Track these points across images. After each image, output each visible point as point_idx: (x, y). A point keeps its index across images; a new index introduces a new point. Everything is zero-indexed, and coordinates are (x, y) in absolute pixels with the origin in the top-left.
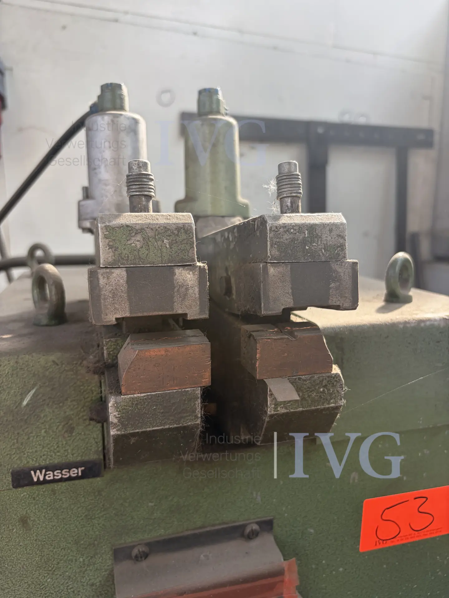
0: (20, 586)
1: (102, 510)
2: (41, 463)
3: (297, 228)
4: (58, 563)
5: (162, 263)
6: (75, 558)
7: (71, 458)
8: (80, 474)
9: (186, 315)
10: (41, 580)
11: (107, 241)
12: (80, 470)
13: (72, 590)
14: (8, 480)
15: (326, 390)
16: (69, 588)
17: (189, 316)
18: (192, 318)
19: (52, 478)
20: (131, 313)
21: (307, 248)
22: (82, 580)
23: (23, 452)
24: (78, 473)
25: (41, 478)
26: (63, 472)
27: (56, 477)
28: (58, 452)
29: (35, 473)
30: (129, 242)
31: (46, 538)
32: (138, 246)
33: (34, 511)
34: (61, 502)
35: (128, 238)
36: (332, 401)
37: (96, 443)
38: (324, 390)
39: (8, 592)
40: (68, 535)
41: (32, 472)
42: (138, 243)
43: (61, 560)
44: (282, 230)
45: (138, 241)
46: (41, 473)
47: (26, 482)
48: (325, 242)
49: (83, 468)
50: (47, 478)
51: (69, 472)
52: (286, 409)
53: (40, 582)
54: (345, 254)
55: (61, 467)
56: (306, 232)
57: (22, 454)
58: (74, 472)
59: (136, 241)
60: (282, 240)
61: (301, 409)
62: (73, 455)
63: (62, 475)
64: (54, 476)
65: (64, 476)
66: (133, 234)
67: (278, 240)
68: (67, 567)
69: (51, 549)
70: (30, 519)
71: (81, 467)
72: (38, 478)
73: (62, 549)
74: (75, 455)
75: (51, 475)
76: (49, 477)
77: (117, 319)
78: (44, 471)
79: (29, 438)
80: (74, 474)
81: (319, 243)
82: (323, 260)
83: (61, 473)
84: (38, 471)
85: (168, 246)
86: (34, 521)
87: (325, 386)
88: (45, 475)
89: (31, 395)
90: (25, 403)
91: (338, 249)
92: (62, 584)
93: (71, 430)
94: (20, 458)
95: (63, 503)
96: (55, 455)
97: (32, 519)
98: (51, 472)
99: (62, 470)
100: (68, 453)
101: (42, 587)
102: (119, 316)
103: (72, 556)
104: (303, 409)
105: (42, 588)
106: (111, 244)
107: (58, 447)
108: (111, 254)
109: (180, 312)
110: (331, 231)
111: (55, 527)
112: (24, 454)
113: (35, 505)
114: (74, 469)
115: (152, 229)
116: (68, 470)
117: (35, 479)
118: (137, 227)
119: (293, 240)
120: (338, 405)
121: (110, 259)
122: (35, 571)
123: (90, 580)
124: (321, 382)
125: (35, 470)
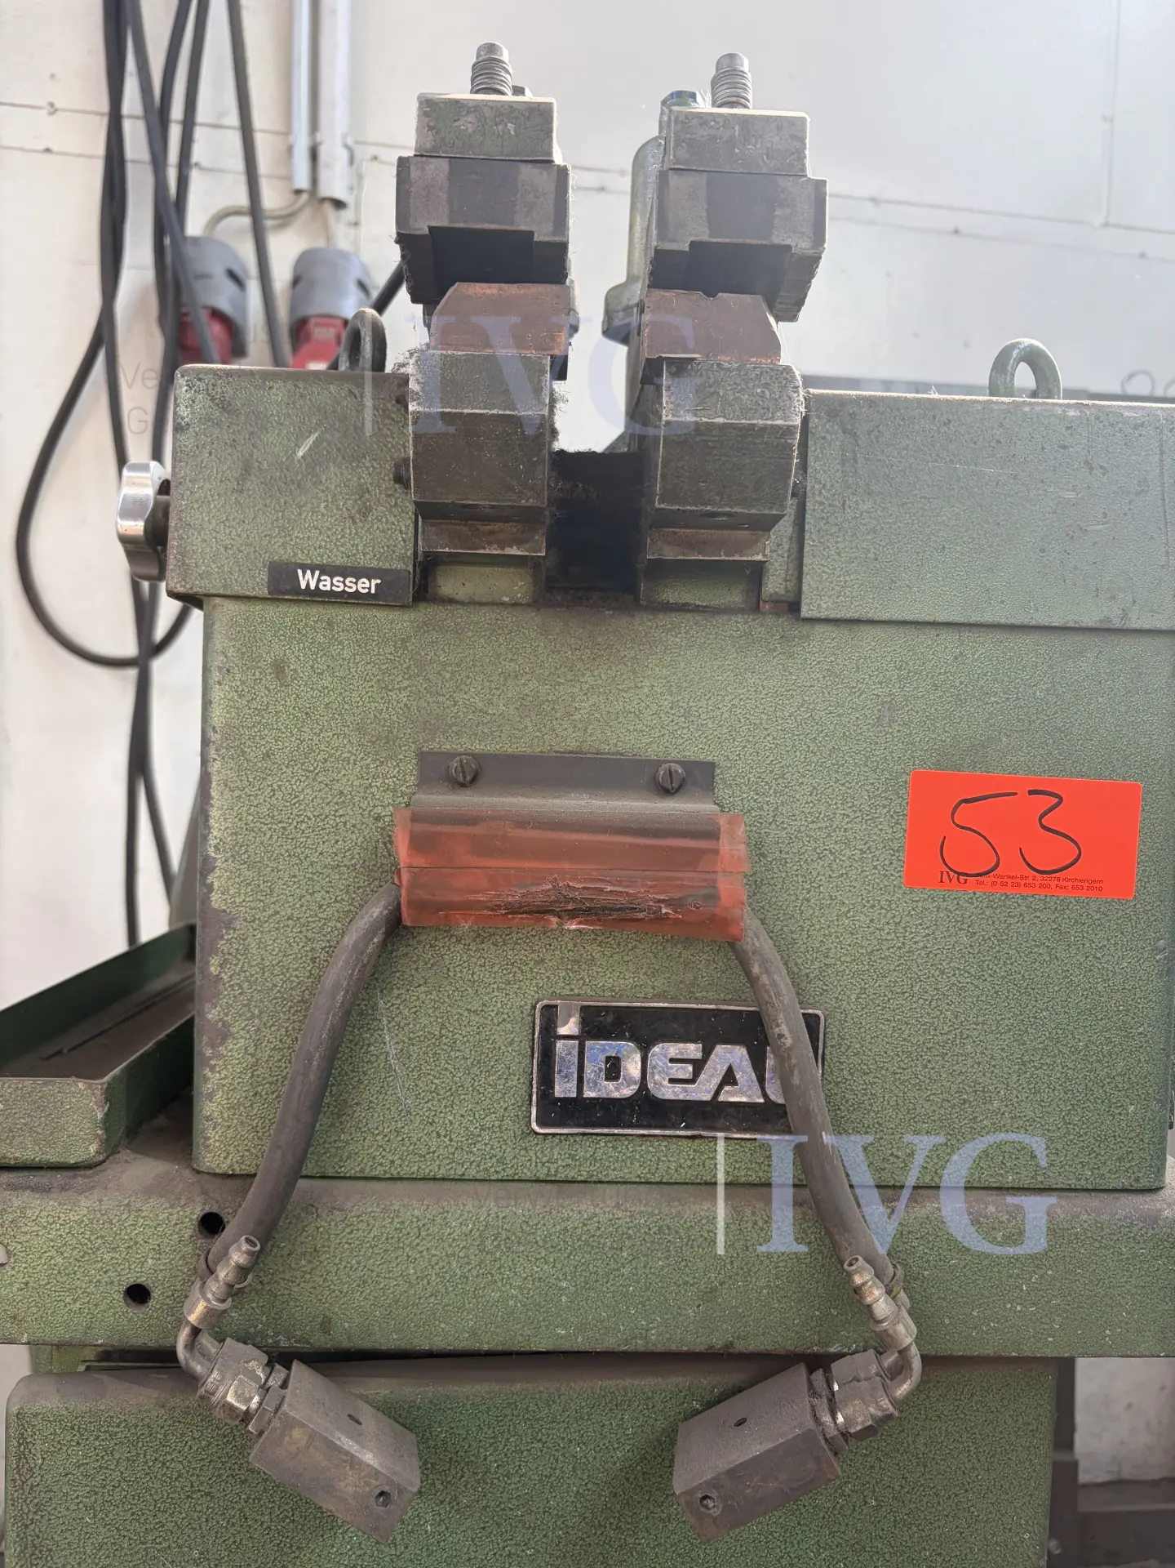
0: (259, 789)
1: (406, 676)
2: (315, 561)
3: (721, 120)
4: (326, 760)
5: (502, 155)
6: (353, 757)
7: (363, 561)
8: (373, 591)
9: (531, 233)
10: (295, 787)
11: (427, 119)
12: (374, 582)
13: (343, 820)
14: (263, 579)
15: (767, 392)
16: (337, 814)
17: (536, 235)
18: (542, 239)
19: (328, 588)
20: (451, 221)
21: (737, 151)
22: (361, 805)
23: (290, 535)
24: (370, 588)
25: (313, 587)
26: (347, 581)
27: (334, 588)
28: (342, 546)
29: (304, 573)
30: (457, 124)
31: (310, 708)
32: (470, 130)
33: (296, 653)
34: (340, 647)
35: (456, 118)
36: (778, 414)
37: (404, 540)
38: (763, 392)
39: (240, 796)
40: (346, 710)
41: (300, 572)
42: (470, 125)
43: (331, 756)
44: (695, 122)
45: (470, 123)
46: (313, 577)
47: (288, 588)
48: (769, 145)
49: (379, 581)
50: (321, 587)
51: (356, 583)
52: (696, 416)
53: (293, 790)
54: (804, 165)
55: (343, 572)
56: (737, 128)
57: (288, 539)
58: (365, 585)
59: (467, 124)
60: (694, 136)
61: (721, 420)
62: (364, 554)
63: (345, 585)
64: (332, 584)
65: (347, 589)
66: (465, 113)
67: (688, 136)
68: (339, 772)
69: (317, 731)
70: (289, 667)
71: (375, 578)
72: (308, 585)
73: (334, 735)
74: (368, 557)
75: (328, 583)
76: (325, 586)
77: (431, 228)
78: (317, 573)
79: (300, 514)
80: (364, 588)
81: (759, 146)
82: (764, 171)
83: (344, 582)
84: (309, 572)
85: (512, 133)
86: (295, 671)
87: (767, 385)
88: (319, 581)
89: (311, 442)
90: (300, 453)
91: (792, 157)
92: (327, 804)
93: (365, 511)
94: (284, 545)
95: (343, 649)
96: (338, 550)
97: (292, 667)
98: (328, 578)
99: (345, 578)
100: (357, 550)
101: (294, 801)
102: (433, 224)
103: (349, 752)
104: (726, 421)
105: (294, 804)
106: (431, 124)
107: (343, 536)
108: (431, 138)
109: (523, 228)
110: (779, 128)
111: (326, 691)
112: (291, 540)
113: (298, 643)
114: (365, 580)
115: (491, 108)
116: (354, 580)
117: (303, 586)
118: (471, 104)
119: (713, 138)
120: (791, 423)
121: (428, 145)
122: (287, 767)
123: (375, 806)
124: (758, 377)
125: (304, 568)
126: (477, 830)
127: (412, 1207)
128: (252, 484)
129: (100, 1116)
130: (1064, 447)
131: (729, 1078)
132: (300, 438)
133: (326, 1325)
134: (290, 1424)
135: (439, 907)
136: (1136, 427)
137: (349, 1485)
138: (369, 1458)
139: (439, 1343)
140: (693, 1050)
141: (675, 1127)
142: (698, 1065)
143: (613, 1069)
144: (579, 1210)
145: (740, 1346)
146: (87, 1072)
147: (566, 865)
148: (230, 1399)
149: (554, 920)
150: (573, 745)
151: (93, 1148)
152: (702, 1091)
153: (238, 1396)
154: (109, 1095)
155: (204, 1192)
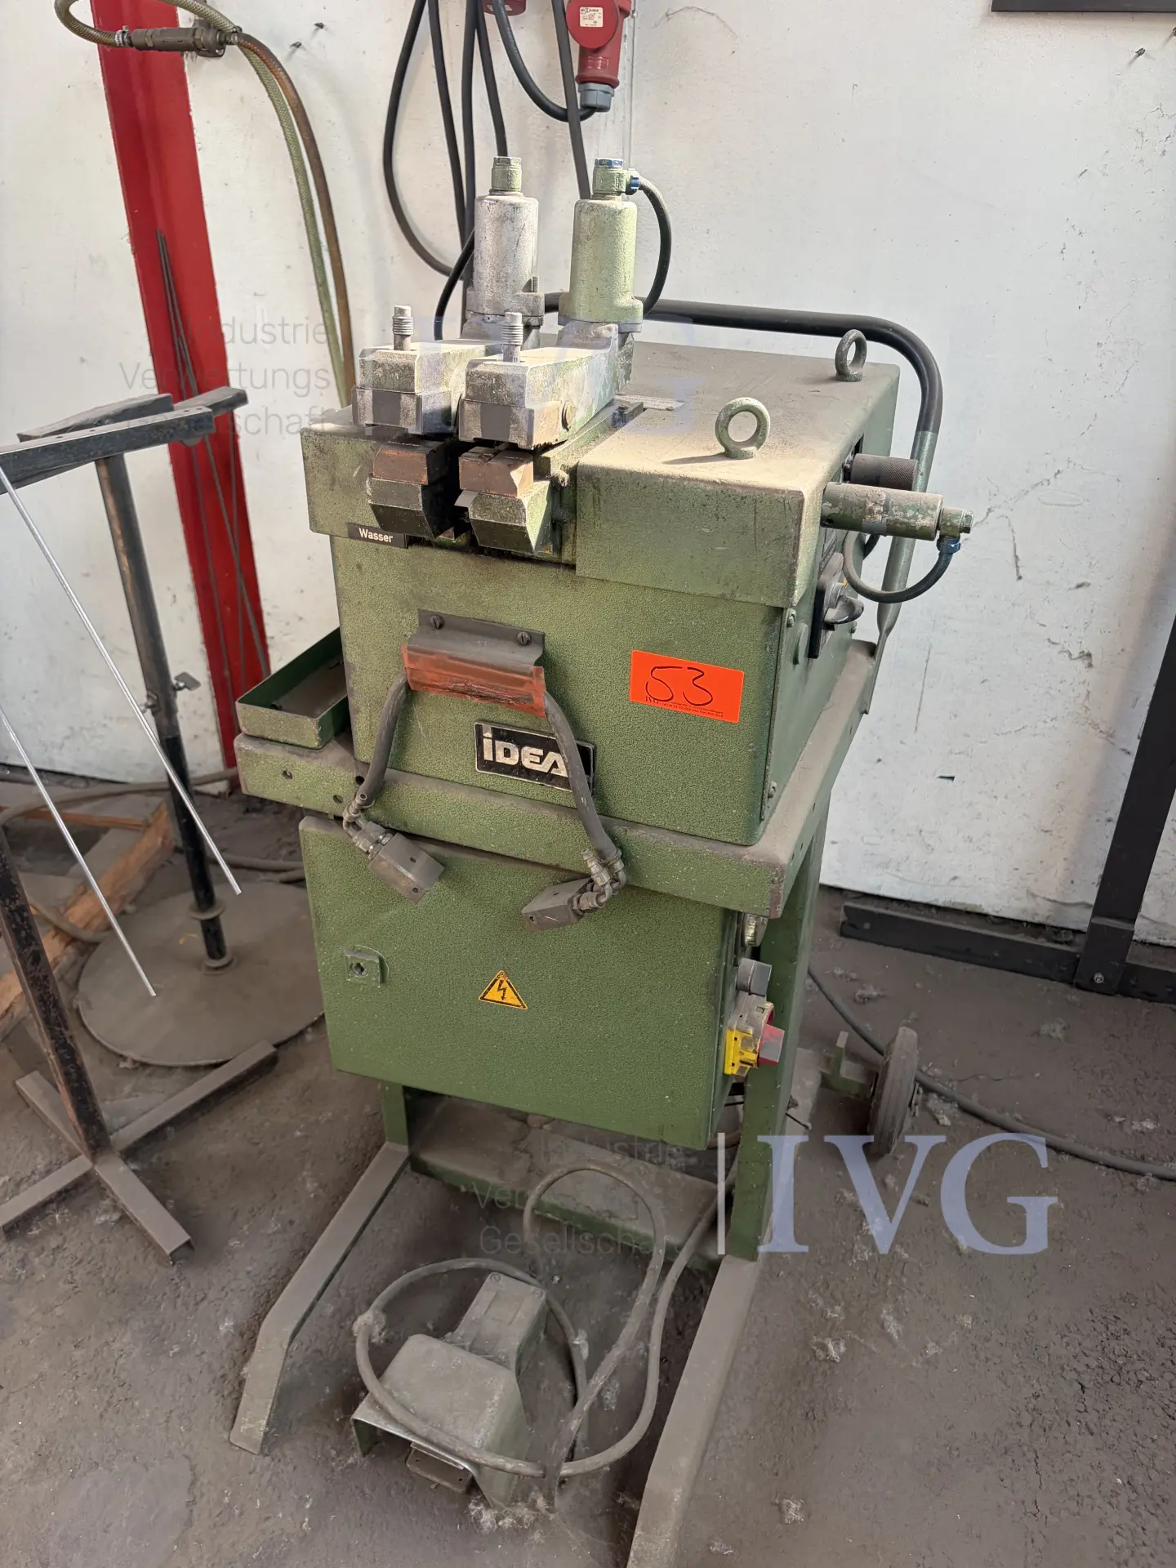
1: (410, 577)
2: (366, 524)
3: (487, 375)
4: (382, 609)
5: (394, 390)
14: (347, 528)
20: (374, 422)
21: (494, 393)
23: (354, 512)
30: (375, 372)
32: (380, 376)
33: (365, 561)
35: (374, 369)
36: (517, 520)
38: (510, 510)
44: (475, 375)
45: (380, 372)
48: (508, 390)
52: (482, 518)
54: (524, 401)
56: (494, 379)
60: (475, 383)
61: (493, 520)
67: (472, 383)
70: (363, 567)
79: (358, 503)
81: (504, 390)
82: (506, 404)
85: (398, 378)
86: (366, 569)
89: (358, 470)
90: (354, 475)
91: (519, 397)
94: (352, 516)
95: (384, 562)
102: (366, 422)
104: (495, 521)
106: (364, 372)
108: (364, 379)
109: (403, 426)
110: (513, 381)
112: (355, 514)
113: (366, 557)
115: (388, 365)
118: (380, 363)
119: (484, 384)
120: (522, 525)
121: (363, 383)
124: (507, 503)
125: (362, 527)
126: (433, 657)
127: (434, 790)
128: (336, 487)
129: (317, 732)
130: (705, 505)
131: (555, 765)
132: (354, 468)
133: (406, 824)
134: (381, 860)
135: (424, 685)
136: (742, 498)
137: (403, 883)
138: (410, 876)
139: (447, 839)
140: (540, 752)
141: (534, 780)
142: (542, 758)
143: (507, 753)
144: (496, 803)
145: (562, 866)
146: (311, 715)
147: (470, 677)
148: (361, 847)
149: (469, 697)
150: (483, 617)
151: (316, 744)
152: (544, 768)
153: (363, 845)
154: (320, 724)
155: (357, 768)
